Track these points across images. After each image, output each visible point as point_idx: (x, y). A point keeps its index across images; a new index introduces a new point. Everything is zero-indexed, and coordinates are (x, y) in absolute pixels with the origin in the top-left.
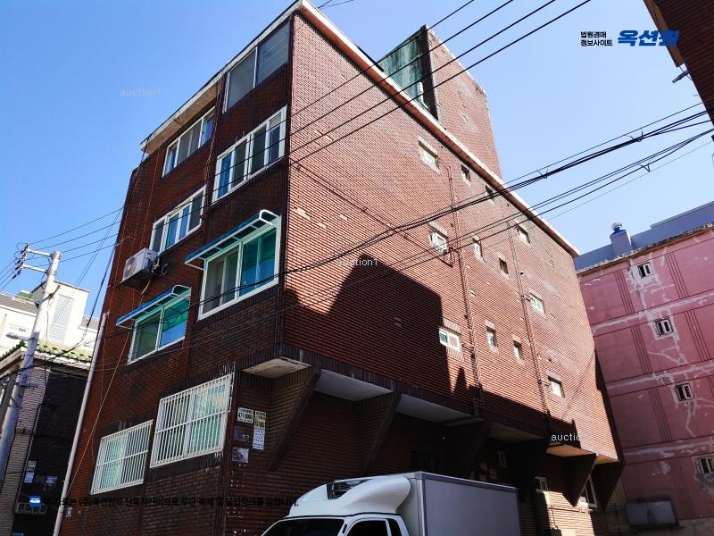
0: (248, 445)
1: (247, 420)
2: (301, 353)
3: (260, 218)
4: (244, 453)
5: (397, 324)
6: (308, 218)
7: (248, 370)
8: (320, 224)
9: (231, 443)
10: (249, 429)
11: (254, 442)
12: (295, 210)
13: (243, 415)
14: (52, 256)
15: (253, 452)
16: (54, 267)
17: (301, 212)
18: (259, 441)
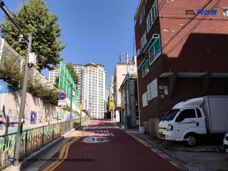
0: (163, 94)
1: (162, 88)
2: (170, 70)
3: (153, 37)
4: (163, 96)
5: (208, 52)
6: (168, 31)
7: (159, 77)
8: (172, 31)
9: (159, 94)
10: (163, 90)
11: (165, 93)
12: (163, 31)
13: (160, 87)
14: (126, 54)
15: (165, 96)
16: (127, 56)
17: (165, 30)
18: (166, 92)
